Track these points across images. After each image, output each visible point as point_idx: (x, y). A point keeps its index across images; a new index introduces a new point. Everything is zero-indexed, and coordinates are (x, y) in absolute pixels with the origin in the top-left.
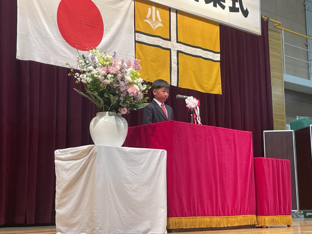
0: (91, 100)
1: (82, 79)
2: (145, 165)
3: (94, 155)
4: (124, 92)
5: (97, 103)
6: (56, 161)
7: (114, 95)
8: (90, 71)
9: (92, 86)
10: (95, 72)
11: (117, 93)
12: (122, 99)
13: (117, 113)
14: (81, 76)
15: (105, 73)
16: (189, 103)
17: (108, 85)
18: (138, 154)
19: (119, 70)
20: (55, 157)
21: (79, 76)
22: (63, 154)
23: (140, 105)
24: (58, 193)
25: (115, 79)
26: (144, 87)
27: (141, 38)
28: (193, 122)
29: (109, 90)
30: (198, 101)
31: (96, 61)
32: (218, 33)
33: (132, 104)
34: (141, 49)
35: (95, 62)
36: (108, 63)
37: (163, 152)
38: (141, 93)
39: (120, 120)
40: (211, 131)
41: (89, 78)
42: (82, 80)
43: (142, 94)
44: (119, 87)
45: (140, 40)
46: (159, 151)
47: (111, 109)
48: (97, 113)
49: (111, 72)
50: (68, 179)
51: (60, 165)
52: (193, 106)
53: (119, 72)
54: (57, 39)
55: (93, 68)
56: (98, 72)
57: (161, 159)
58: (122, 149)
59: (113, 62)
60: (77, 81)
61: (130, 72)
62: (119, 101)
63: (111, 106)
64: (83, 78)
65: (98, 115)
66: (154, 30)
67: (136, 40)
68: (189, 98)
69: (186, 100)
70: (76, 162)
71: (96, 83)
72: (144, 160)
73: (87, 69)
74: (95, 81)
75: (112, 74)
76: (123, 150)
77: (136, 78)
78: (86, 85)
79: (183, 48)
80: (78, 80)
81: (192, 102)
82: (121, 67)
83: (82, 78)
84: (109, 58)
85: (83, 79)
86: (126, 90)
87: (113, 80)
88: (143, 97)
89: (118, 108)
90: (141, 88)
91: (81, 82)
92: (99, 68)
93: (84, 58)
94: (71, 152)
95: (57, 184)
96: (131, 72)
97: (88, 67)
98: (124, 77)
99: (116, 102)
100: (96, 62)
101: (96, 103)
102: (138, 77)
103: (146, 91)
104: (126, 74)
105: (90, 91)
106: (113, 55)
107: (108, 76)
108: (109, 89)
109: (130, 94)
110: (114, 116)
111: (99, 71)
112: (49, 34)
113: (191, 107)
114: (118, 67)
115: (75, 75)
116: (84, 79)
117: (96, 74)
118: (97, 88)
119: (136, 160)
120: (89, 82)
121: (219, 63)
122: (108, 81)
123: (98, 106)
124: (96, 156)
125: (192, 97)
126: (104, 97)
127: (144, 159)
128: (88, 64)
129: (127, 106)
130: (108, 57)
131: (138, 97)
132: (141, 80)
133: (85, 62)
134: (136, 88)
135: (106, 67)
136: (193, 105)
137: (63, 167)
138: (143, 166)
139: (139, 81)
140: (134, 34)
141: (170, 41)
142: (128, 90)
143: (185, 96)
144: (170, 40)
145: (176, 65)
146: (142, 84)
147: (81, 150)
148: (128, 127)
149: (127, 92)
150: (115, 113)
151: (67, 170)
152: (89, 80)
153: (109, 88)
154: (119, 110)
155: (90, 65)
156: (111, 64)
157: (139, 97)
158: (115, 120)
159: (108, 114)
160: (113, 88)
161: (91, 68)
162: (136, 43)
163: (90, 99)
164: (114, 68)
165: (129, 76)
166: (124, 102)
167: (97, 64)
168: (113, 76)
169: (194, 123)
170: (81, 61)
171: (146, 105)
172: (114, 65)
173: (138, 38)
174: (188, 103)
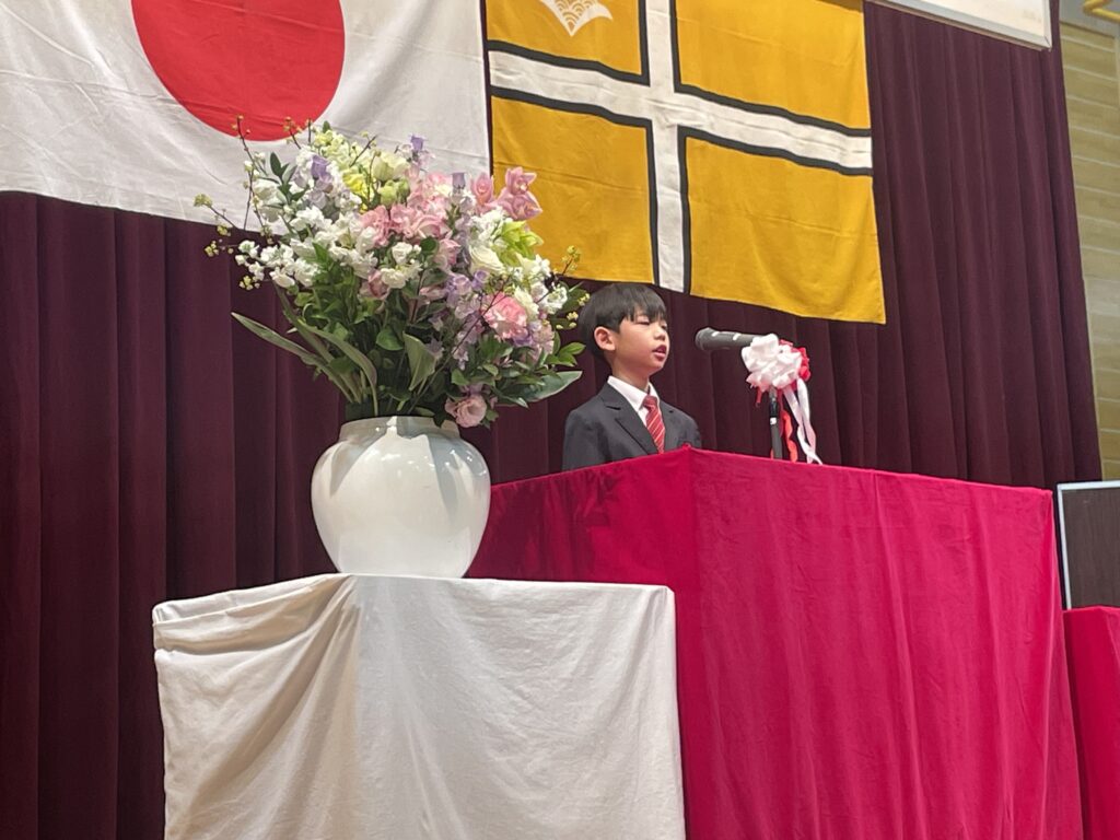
0: (315, 367)
1: (273, 270)
2: (576, 662)
3: (346, 619)
4: (469, 325)
5: (345, 377)
6: (161, 656)
7: (426, 335)
8: (307, 232)
9: (321, 298)
10: (330, 232)
11: (438, 329)
12: (461, 356)
13: (439, 424)
14: (267, 254)
15: (381, 235)
16: (760, 364)
17: (395, 293)
18: (542, 609)
19: (444, 221)
20: (156, 637)
21: (259, 255)
22: (196, 622)
23: (543, 380)
24: (175, 807)
25: (426, 265)
26: (559, 299)
27: (511, 73)
28: (780, 454)
29: (396, 313)
30: (803, 355)
31: (335, 183)
32: (856, 44)
33: (504, 379)
34: (517, 123)
35: (331, 187)
36: (389, 191)
37: (657, 598)
38: (546, 326)
39: (453, 452)
40: (872, 491)
41: (308, 262)
42: (272, 274)
43: (549, 332)
44: (445, 299)
45: (513, 81)
46: (640, 592)
47: (408, 404)
48: (346, 427)
49: (409, 231)
50: (222, 738)
51: (180, 674)
52: (782, 380)
53: (443, 230)
54: (136, 89)
55: (322, 217)
56: (347, 236)
57: (652, 627)
58: (468, 591)
59: (414, 187)
60: (247, 279)
61: (491, 228)
62: (446, 367)
63: (411, 389)
64: (279, 262)
65: (352, 431)
66: (572, 34)
67: (493, 83)
68: (757, 340)
69: (745, 352)
70: (254, 657)
71: (338, 286)
72: (574, 640)
73: (295, 221)
74: (336, 277)
75: (412, 241)
76: (477, 596)
77: (519, 256)
78: (292, 298)
79: (706, 116)
80: (251, 275)
81: (776, 358)
82: (450, 208)
83: (271, 264)
84: (390, 165)
85: (277, 269)
86: (480, 315)
87: (417, 266)
88: (556, 343)
89: (443, 398)
90: (545, 301)
91: (267, 283)
92: (352, 214)
93: (277, 168)
94: (230, 609)
95: (171, 765)
96: (499, 231)
97: (299, 214)
98: (467, 253)
99: (436, 369)
100: (335, 186)
101: (338, 377)
102: (530, 253)
103: (570, 316)
104: (475, 237)
105: (311, 322)
106: (408, 151)
107: (394, 249)
108: (401, 310)
109: (500, 335)
110: (424, 437)
111: (352, 226)
112: (97, 68)
113: (771, 386)
114: (440, 211)
115: (240, 253)
116: (282, 267)
117: (338, 244)
118: (345, 309)
119: (534, 638)
120: (307, 282)
121: (870, 180)
122: (396, 276)
123: (350, 392)
124: (355, 625)
125: (772, 338)
126: (378, 348)
127: (571, 635)
128: (298, 196)
129: (483, 388)
130: (387, 165)
131: (531, 342)
132: (540, 266)
133: (285, 189)
134: (525, 305)
135: (382, 207)
136: (781, 373)
137: (197, 684)
138: (570, 665)
139: (535, 270)
140: (481, 59)
141: (648, 84)
142: (489, 316)
143: (736, 336)
144: (644, 79)
145: (679, 194)
146: (547, 283)
147: (284, 600)
148: (492, 484)
149: (485, 324)
150: (431, 424)
151: (217, 696)
152: (308, 270)
153: (398, 307)
154: (449, 408)
155: (308, 204)
156: (404, 195)
157: (538, 346)
158: (433, 455)
159: (393, 429)
160: (419, 305)
161: (313, 214)
162: (493, 98)
163: (309, 360)
164: (419, 213)
165: (488, 247)
166: (471, 370)
167: (340, 195)
168: (418, 248)
169: (786, 455)
170: (261, 184)
171: (570, 381)
172: (419, 198)
173: (499, 74)
174: (754, 365)
